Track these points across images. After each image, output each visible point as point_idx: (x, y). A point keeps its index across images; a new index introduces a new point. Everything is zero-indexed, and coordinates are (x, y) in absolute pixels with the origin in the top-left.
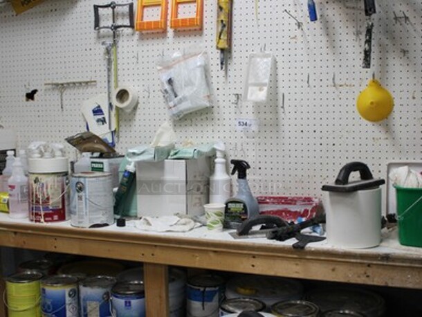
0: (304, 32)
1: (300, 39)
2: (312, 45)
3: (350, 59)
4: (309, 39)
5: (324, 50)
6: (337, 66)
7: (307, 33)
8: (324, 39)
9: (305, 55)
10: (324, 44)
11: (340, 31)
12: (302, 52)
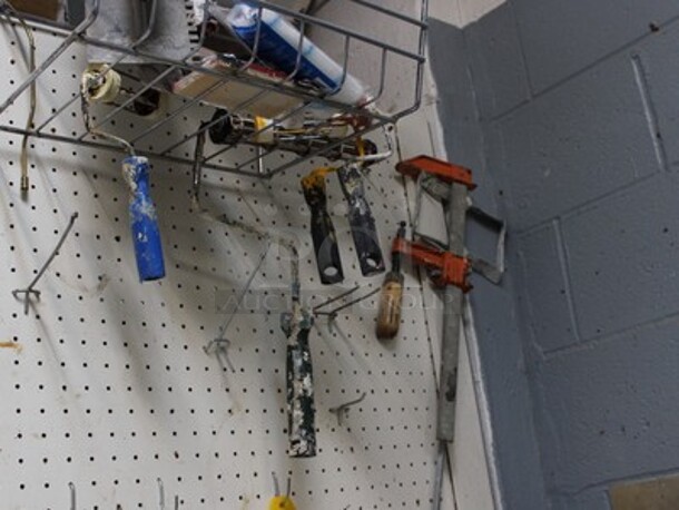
0: (44, 327)
1: (31, 351)
2: (76, 376)
3: (205, 433)
4: (65, 352)
5: (121, 399)
6: (166, 456)
7: (57, 331)
8: (116, 357)
9: (54, 411)
10: (117, 376)
11: (164, 336)
12: (43, 399)
